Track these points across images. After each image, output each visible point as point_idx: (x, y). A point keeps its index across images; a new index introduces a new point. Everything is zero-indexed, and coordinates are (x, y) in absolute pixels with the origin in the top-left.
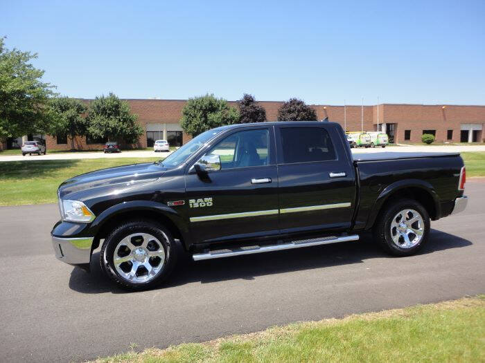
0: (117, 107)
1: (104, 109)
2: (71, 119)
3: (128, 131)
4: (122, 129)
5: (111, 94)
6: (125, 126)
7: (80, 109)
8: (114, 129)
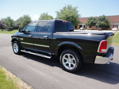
0: (104, 18)
1: (101, 19)
2: (92, 22)
3: (106, 25)
4: (104, 24)
5: (104, 15)
6: (106, 23)
7: (95, 20)
8: (102, 24)
